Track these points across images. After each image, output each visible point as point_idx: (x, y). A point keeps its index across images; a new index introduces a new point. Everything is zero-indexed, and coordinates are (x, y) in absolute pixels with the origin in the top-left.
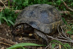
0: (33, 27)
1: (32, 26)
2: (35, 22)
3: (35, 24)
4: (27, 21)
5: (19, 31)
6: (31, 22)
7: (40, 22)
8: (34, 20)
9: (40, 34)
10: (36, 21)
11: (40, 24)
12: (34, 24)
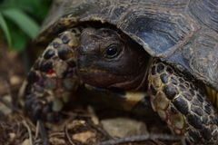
0: (152, 53)
1: (146, 46)
2: (165, 21)
3: (166, 35)
4: (118, 12)
5: (65, 74)
6: (138, 20)
7: (201, 22)
8: (163, 11)
9: (187, 91)
10: (174, 15)
11: (193, 38)
12: (161, 32)
